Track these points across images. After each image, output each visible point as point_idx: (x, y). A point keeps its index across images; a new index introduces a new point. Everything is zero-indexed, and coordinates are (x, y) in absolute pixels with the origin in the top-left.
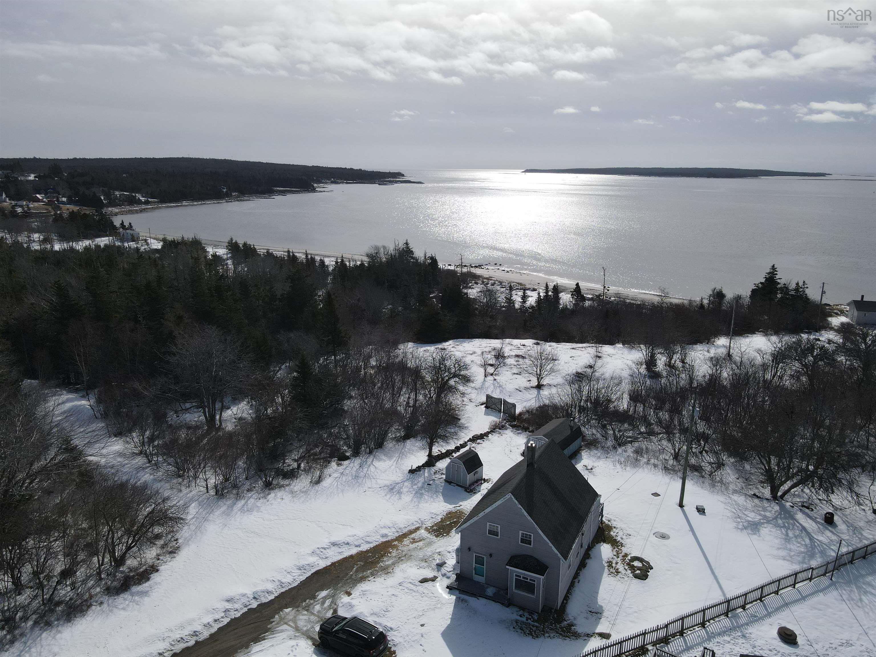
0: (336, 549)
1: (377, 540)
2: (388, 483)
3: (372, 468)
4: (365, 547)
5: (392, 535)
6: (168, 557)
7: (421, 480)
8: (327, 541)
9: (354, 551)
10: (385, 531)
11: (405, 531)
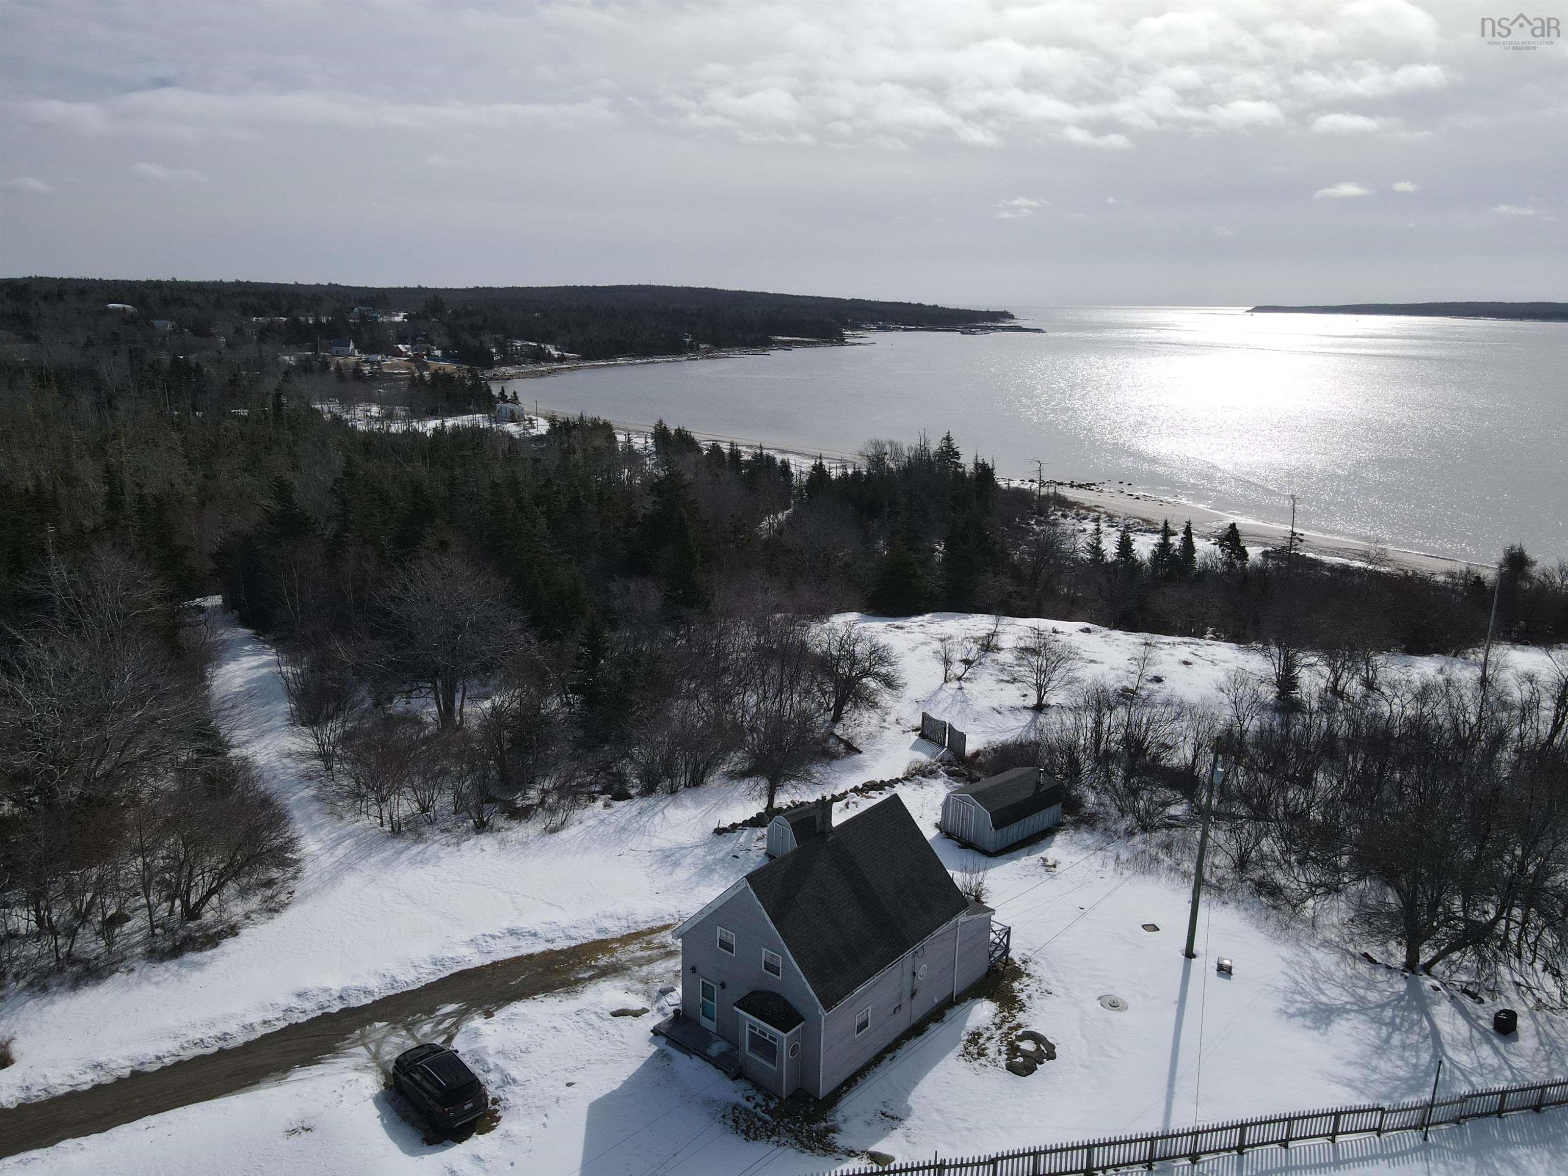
0: (513, 941)
1: (590, 934)
2: (667, 845)
3: (658, 819)
4: (561, 944)
5: (616, 929)
6: (261, 917)
7: (728, 847)
8: (506, 924)
9: (539, 947)
10: (607, 923)
11: (643, 927)
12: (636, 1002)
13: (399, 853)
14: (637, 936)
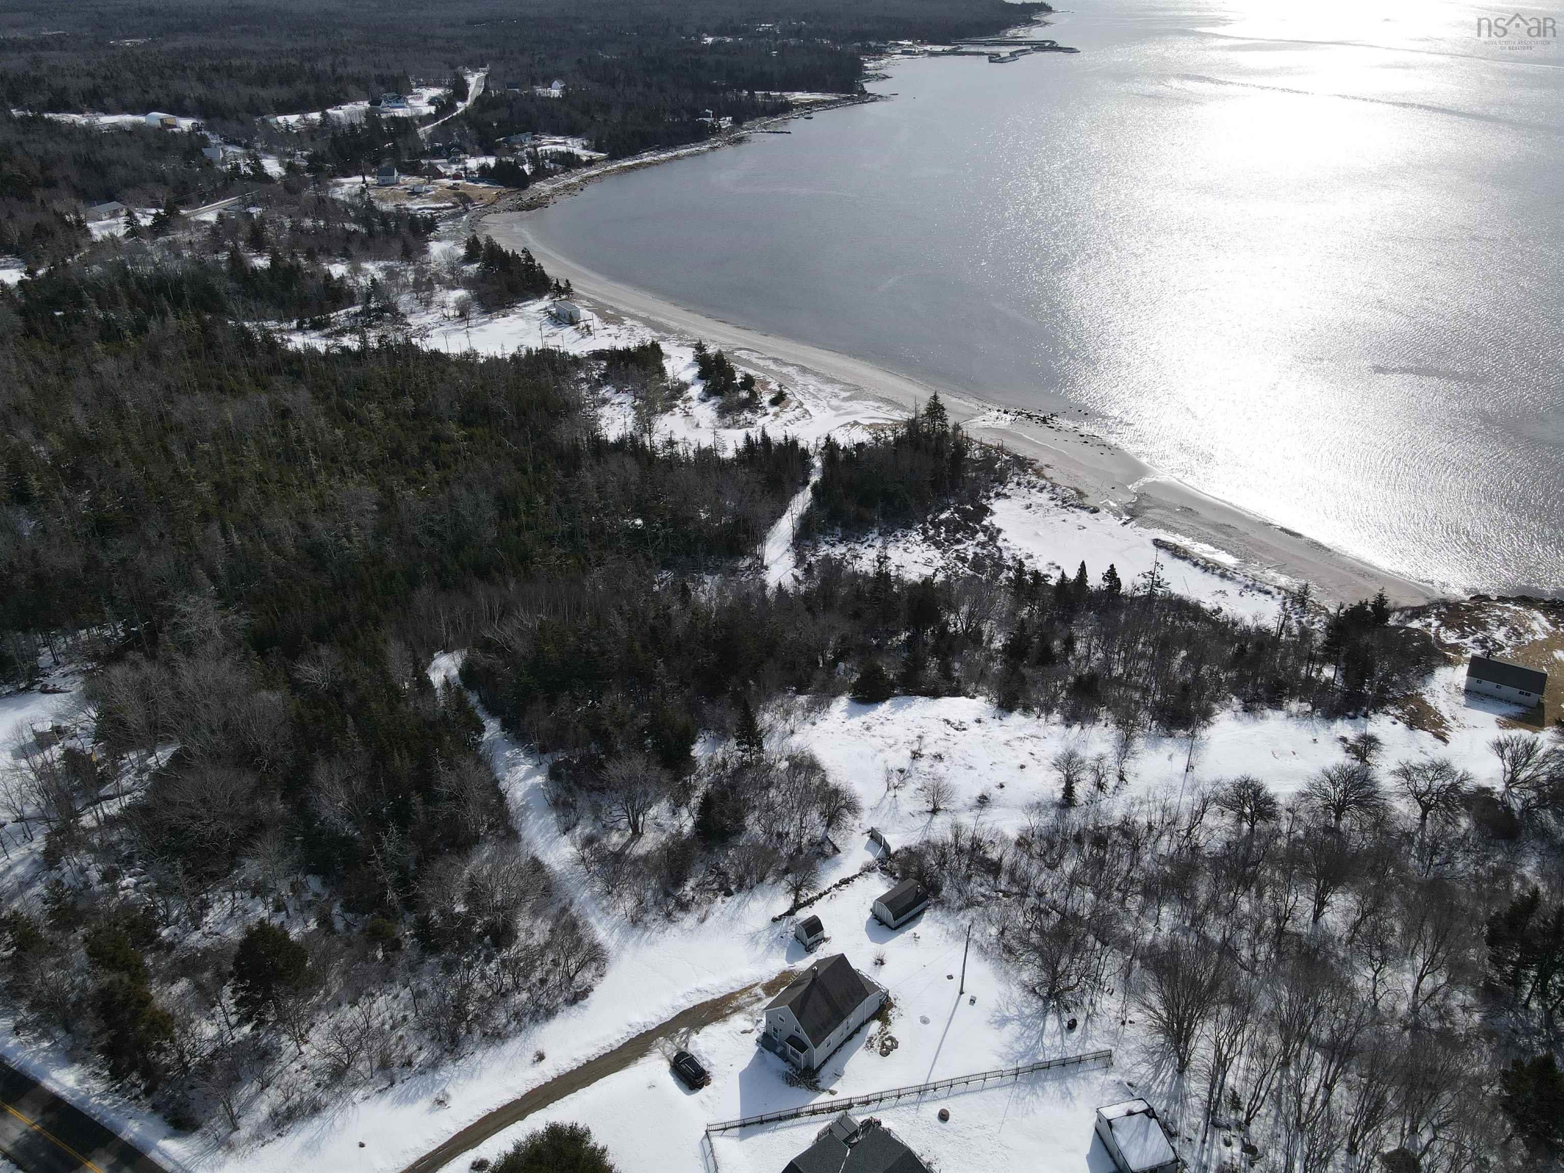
0: (700, 994)
1: (726, 991)
2: (752, 930)
3: (746, 909)
4: (717, 996)
5: (737, 987)
6: (598, 980)
7: (778, 930)
8: (694, 985)
9: (709, 998)
10: (734, 984)
11: (747, 985)
12: (749, 1026)
13: (640, 937)
14: (746, 990)
